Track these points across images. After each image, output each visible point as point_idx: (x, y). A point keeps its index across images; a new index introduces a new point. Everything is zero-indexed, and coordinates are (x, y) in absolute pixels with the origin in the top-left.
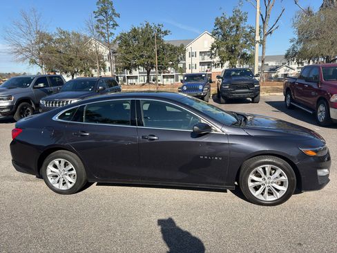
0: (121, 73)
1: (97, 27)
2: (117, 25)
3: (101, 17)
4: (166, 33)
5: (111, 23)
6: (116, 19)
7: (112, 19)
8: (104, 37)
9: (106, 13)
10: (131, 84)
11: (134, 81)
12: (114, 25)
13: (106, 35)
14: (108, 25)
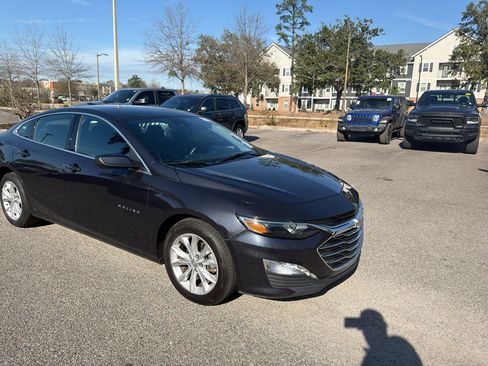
0: (305, 95)
1: (279, 27)
2: (307, 24)
3: (287, 13)
4: (375, 33)
5: (300, 20)
6: (307, 15)
7: (301, 15)
8: (286, 41)
9: (294, 6)
10: (318, 111)
11: (323, 107)
12: (302, 24)
13: (290, 39)
14: (294, 24)
